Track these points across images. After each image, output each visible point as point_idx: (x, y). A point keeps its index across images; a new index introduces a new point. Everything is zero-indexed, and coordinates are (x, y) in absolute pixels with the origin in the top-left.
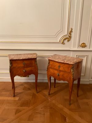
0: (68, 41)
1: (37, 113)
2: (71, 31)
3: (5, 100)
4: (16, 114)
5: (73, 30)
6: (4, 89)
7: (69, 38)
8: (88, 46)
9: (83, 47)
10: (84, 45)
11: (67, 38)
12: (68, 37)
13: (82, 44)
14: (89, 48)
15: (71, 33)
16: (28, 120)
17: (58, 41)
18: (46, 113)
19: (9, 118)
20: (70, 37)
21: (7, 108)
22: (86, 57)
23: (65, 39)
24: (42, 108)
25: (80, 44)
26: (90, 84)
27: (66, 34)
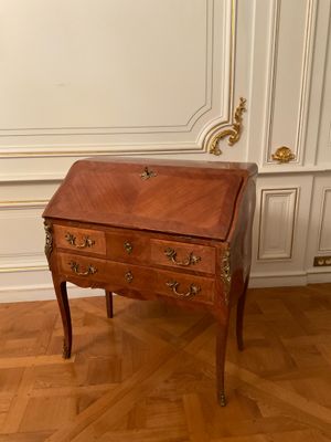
0: (233, 142)
1: (152, 398)
2: (242, 109)
3: (24, 368)
4: (78, 413)
5: (248, 106)
6: (12, 330)
7: (234, 133)
8: (299, 159)
9: (281, 161)
10: (284, 156)
11: (230, 133)
12: (231, 128)
13: (280, 150)
14: (303, 165)
15: (241, 114)
16: (129, 428)
17: (200, 145)
18: (185, 397)
19: (56, 430)
20: (238, 128)
21: (39, 394)
22: (292, 196)
23: (221, 137)
24: (166, 381)
25: (273, 152)
26: (309, 285)
27: (225, 118)
